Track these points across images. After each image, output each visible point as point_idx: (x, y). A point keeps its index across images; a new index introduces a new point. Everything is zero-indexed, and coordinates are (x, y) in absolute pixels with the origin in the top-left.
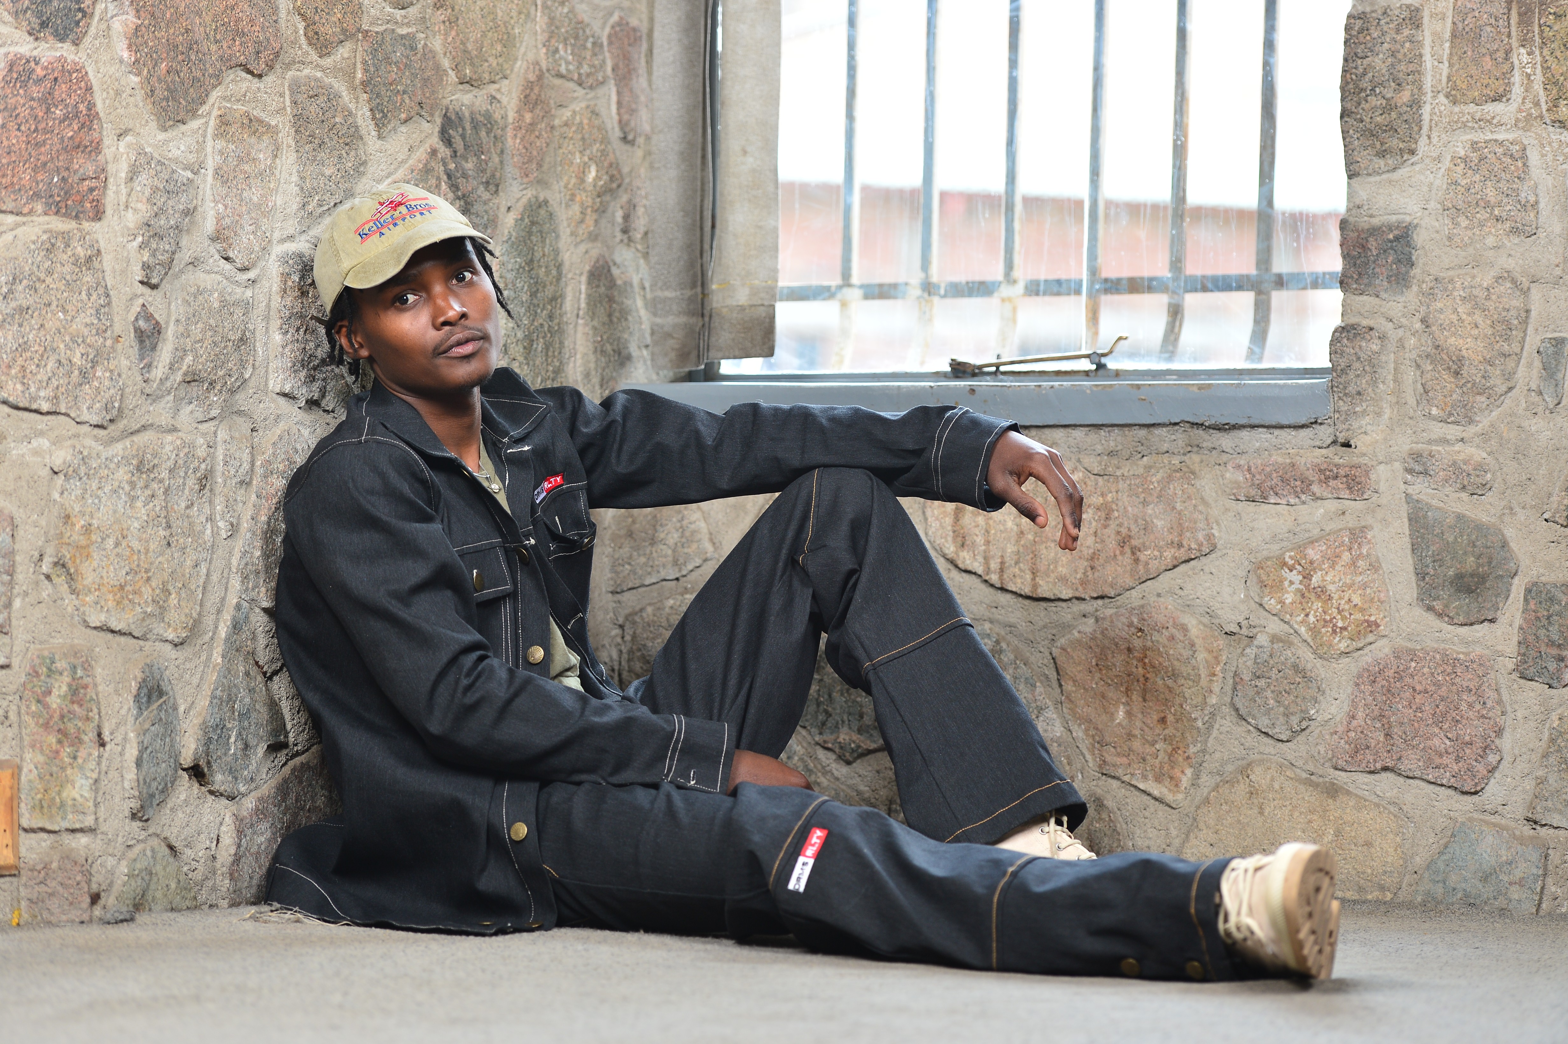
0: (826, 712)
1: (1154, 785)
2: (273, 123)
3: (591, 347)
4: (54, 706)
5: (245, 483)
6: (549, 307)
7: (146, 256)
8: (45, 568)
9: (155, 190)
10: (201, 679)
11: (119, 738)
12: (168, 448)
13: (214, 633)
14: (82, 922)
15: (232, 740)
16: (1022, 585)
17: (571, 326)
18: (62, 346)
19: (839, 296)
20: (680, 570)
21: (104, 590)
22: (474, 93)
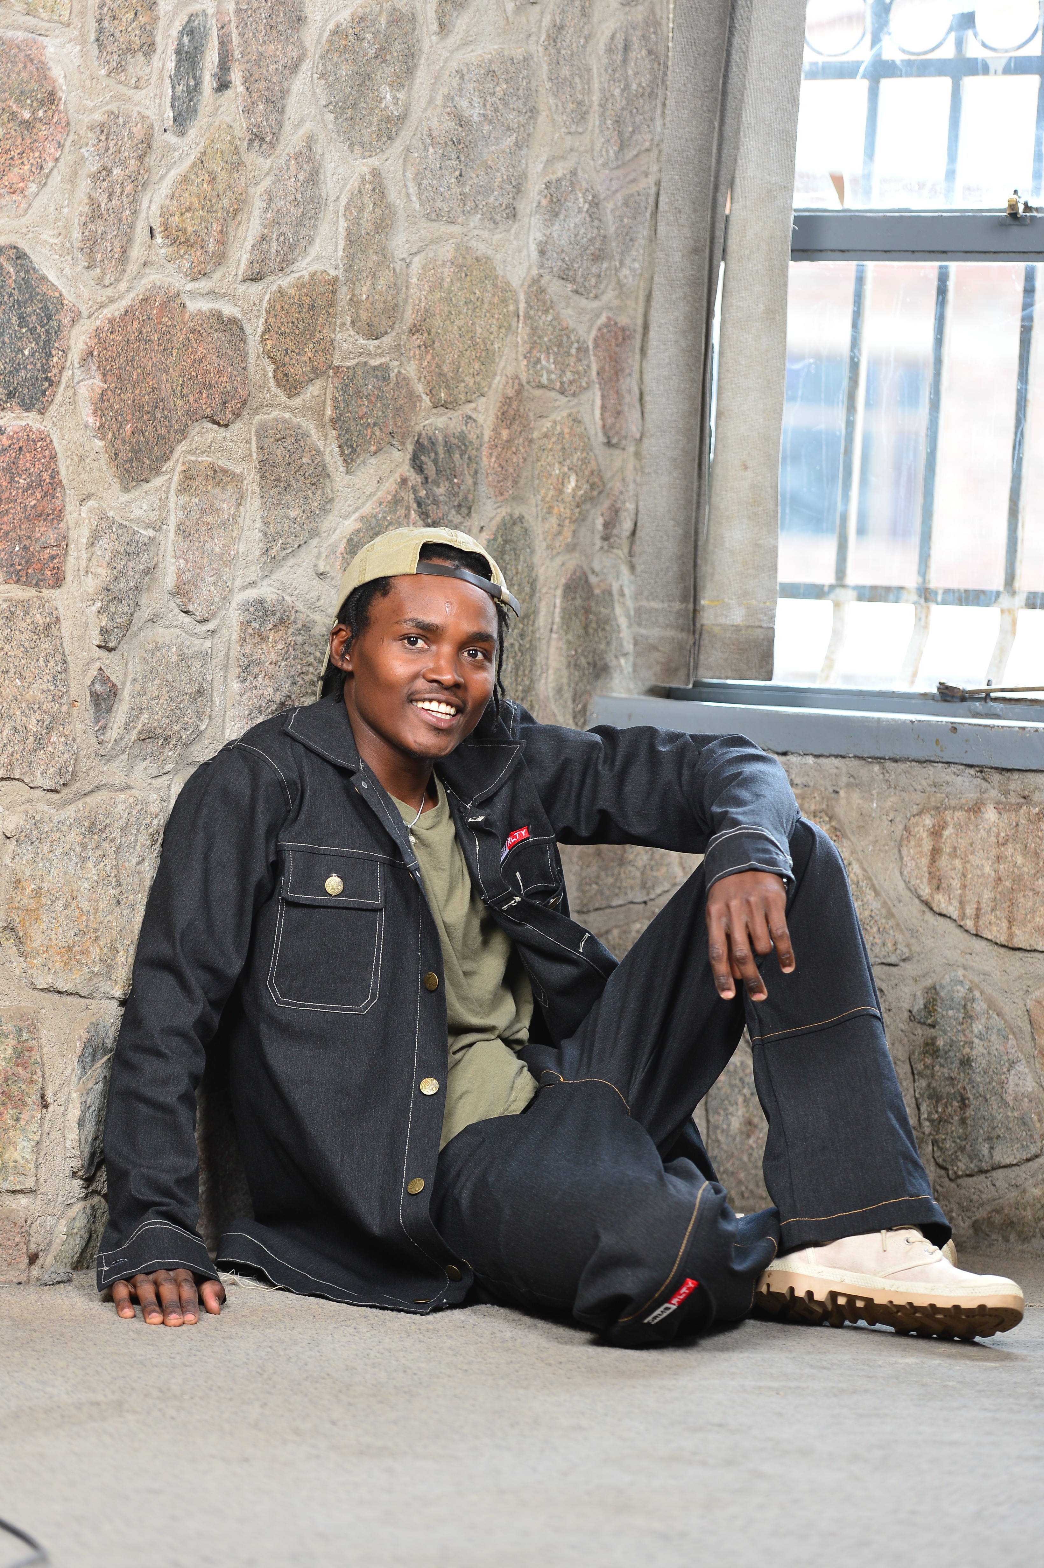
2: (238, 471)
3: (564, 661)
6: (521, 626)
7: (104, 621)
9: (115, 554)
11: (62, 1099)
12: (121, 807)
14: (20, 1283)
16: (999, 933)
17: (544, 642)
18: (18, 713)
19: (833, 596)
20: (648, 894)
21: (52, 951)
22: (449, 415)
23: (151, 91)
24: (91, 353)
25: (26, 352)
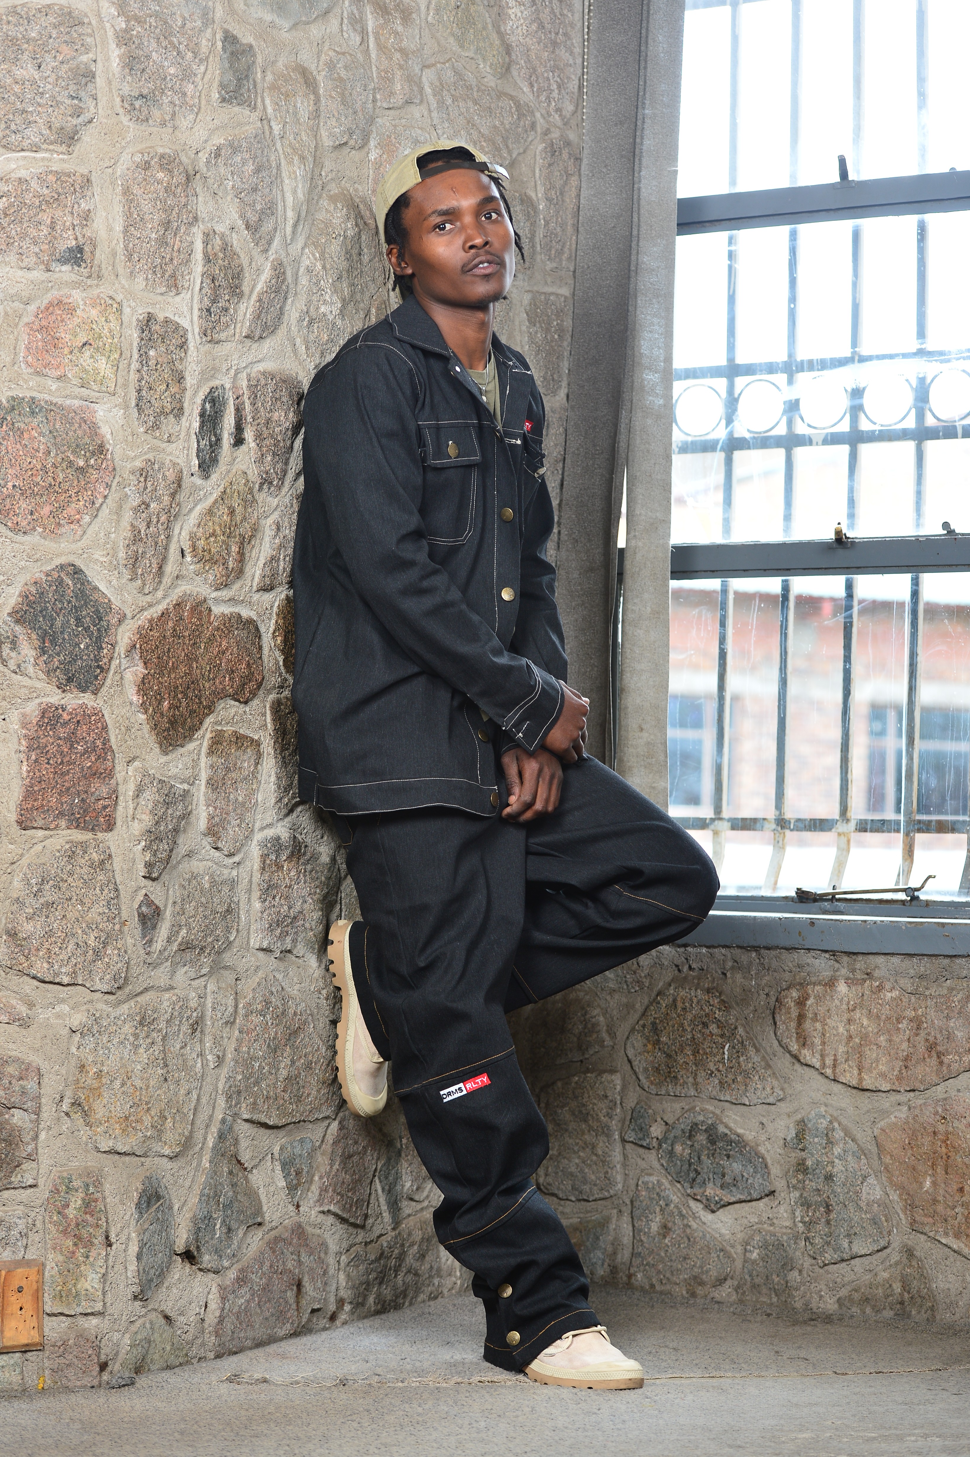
0: (696, 1170)
1: (954, 1240)
2: (256, 738)
4: (71, 1216)
5: (230, 1023)
7: (148, 856)
8: (65, 1107)
9: (156, 804)
10: (193, 1181)
11: (123, 1238)
12: (166, 1004)
13: (203, 1144)
14: (93, 1387)
15: (218, 1226)
16: (851, 1077)
18: (80, 932)
19: (712, 827)
20: (583, 1054)
21: (112, 1121)
23: (180, 444)
24: (134, 646)
25: (82, 646)
